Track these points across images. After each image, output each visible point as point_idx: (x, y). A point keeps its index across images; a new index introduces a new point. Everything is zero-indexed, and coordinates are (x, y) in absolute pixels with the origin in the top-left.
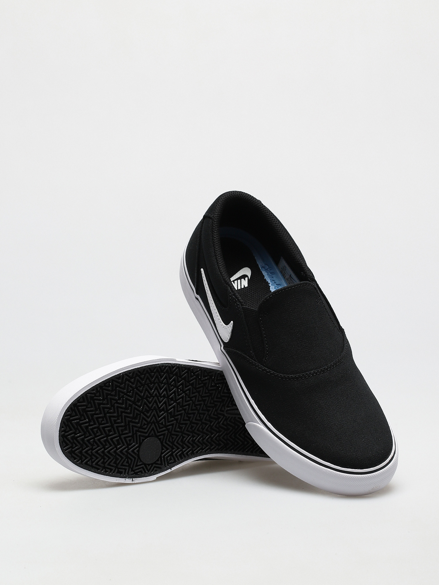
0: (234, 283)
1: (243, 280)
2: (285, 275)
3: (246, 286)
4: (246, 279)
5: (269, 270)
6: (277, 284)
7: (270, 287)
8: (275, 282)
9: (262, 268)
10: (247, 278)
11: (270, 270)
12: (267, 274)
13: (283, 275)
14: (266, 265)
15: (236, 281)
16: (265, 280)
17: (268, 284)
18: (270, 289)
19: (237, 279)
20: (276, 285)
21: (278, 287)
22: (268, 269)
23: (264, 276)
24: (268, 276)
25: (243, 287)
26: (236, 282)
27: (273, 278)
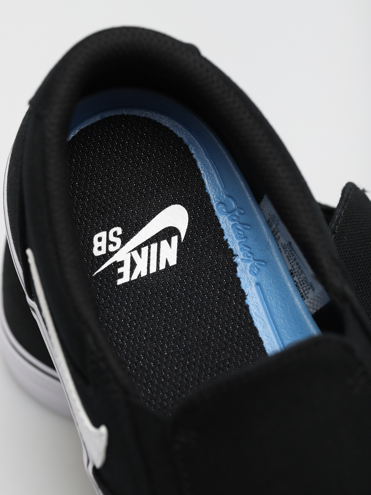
0: (140, 253)
1: (164, 243)
2: (279, 234)
3: (173, 262)
4: (175, 239)
5: (237, 214)
6: (256, 258)
7: (236, 265)
8: (252, 251)
9: (220, 206)
10: (176, 237)
11: (241, 214)
12: (233, 225)
13: (273, 232)
14: (230, 200)
15: (147, 247)
16: (225, 243)
17: (234, 255)
18: (236, 272)
19: (148, 243)
20: (254, 260)
21: (259, 267)
22: (234, 210)
23: (222, 230)
24: (234, 232)
25: (162, 266)
26: (145, 250)
27: (246, 237)
